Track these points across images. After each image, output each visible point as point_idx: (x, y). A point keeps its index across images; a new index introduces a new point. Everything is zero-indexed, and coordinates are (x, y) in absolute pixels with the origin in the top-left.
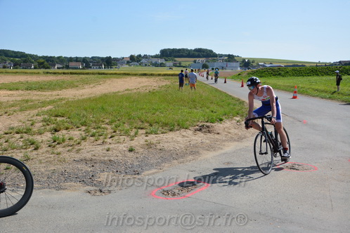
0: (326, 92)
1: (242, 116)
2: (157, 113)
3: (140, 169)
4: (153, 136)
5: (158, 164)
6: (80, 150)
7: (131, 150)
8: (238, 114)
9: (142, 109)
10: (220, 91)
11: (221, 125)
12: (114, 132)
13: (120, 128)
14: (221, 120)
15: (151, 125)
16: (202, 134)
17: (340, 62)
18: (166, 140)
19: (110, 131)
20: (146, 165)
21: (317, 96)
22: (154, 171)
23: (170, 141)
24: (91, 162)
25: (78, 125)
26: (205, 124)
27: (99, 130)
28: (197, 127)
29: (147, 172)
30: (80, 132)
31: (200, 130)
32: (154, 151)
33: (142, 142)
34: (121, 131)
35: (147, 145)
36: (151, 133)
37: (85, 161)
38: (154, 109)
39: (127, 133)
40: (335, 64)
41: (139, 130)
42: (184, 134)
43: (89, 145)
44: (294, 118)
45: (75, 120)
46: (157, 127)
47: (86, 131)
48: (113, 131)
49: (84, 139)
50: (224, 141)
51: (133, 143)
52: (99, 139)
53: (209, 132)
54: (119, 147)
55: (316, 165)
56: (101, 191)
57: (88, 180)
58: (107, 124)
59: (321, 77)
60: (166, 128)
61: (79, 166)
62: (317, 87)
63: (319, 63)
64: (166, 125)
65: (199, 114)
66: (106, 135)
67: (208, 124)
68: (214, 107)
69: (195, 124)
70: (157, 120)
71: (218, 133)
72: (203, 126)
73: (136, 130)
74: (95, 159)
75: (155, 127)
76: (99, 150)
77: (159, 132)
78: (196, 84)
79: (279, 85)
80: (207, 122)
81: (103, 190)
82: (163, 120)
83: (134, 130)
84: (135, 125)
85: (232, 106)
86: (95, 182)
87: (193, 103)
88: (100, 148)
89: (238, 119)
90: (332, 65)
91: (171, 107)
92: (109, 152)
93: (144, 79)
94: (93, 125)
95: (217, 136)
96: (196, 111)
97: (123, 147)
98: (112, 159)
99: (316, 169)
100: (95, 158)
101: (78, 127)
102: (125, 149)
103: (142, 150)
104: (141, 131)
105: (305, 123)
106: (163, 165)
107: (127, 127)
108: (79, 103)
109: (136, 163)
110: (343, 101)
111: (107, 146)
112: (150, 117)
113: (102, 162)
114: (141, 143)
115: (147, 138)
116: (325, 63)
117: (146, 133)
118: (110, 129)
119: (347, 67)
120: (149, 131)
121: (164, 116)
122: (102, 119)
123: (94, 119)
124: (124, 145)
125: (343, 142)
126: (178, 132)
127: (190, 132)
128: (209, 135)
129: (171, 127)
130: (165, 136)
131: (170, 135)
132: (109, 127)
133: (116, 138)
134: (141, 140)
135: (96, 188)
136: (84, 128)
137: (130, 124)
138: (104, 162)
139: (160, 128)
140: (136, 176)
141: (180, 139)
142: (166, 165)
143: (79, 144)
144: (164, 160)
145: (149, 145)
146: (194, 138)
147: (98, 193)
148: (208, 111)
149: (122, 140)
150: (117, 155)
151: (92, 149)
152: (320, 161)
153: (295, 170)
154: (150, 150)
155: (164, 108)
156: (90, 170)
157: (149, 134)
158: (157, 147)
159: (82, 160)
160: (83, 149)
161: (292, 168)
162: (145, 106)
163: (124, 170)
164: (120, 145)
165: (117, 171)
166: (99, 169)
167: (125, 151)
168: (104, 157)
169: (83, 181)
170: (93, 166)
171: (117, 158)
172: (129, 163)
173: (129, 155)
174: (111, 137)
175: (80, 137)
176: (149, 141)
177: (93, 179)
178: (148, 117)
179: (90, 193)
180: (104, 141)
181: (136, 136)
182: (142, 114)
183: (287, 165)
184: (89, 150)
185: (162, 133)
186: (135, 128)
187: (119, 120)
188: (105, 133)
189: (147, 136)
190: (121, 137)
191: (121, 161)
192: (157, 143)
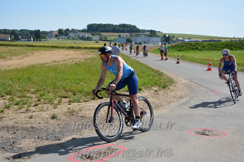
1: (160, 86)
2: (82, 83)
3: (61, 135)
4: (76, 104)
6: (2, 118)
7: (53, 118)
8: (156, 84)
9: (67, 79)
10: (142, 64)
11: (140, 94)
12: (39, 100)
13: (44, 97)
14: (140, 90)
15: (74, 94)
18: (88, 108)
20: (67, 131)
23: (91, 108)
24: (14, 129)
25: (3, 94)
27: (24, 99)
30: (4, 101)
32: (75, 118)
34: (45, 99)
35: (70, 112)
36: (74, 102)
37: (7, 128)
38: (78, 79)
39: (51, 102)
41: (63, 99)
43: (13, 113)
44: (207, 88)
46: (80, 95)
47: (11, 100)
48: (37, 99)
49: (8, 107)
51: (56, 111)
52: (23, 107)
54: (42, 115)
55: (225, 131)
56: (20, 157)
57: (9, 147)
58: (32, 93)
60: (89, 97)
61: (1, 134)
63: (234, 38)
64: (89, 94)
66: (31, 103)
70: (80, 90)
73: (59, 99)
74: (17, 127)
75: (78, 95)
76: (22, 118)
77: (81, 101)
79: (196, 58)
81: (23, 156)
82: (86, 89)
83: (57, 99)
84: (59, 94)
85: (151, 77)
86: (15, 149)
88: (23, 116)
89: (155, 89)
92: (32, 119)
94: (19, 94)
97: (46, 115)
98: (34, 126)
99: (225, 134)
100: (17, 125)
101: (2, 96)
102: (48, 116)
103: (64, 117)
104: (64, 100)
105: (217, 93)
106: (83, 131)
107: (51, 95)
108: (5, 73)
109: (57, 130)
111: (29, 114)
112: (74, 87)
113: (23, 129)
114: (64, 110)
115: (69, 106)
116: (240, 39)
117: (70, 101)
118: (34, 98)
120: (72, 100)
121: (88, 86)
124: (47, 112)
132: (33, 96)
133: (40, 106)
134: (64, 107)
136: (8, 97)
137: (55, 93)
138: (26, 129)
139: (83, 97)
140: (57, 142)
143: (2, 112)
149: (45, 108)
150: (40, 122)
151: (15, 117)
152: (230, 127)
153: (205, 136)
154: (72, 117)
155: (88, 79)
156: (11, 137)
157: (72, 102)
158: (79, 114)
159: (3, 128)
160: (5, 117)
161: (203, 134)
162: (70, 77)
163: (45, 136)
164: (43, 113)
165: (39, 138)
166: (21, 136)
167: (47, 118)
168: (27, 124)
169: (3, 148)
170: (15, 133)
171: (39, 125)
172: (51, 130)
173: (51, 122)
174: (35, 106)
175: (3, 105)
176: (71, 109)
177: (14, 146)
178: (72, 87)
179: (9, 159)
180: (27, 109)
181: (59, 105)
182: (67, 83)
183: (198, 131)
184: (12, 118)
185: (84, 102)
186: (59, 97)
187: (44, 90)
188: (30, 101)
189: (70, 104)
190: (45, 105)
191: (43, 128)
192: (79, 111)
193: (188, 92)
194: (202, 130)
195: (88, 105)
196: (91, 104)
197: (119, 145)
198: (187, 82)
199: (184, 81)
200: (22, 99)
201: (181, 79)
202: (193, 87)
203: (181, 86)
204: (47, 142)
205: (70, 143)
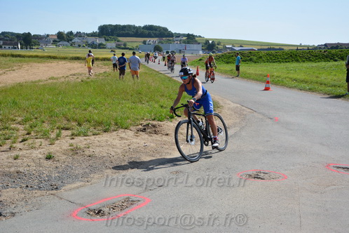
0: (306, 82)
2: (90, 109)
3: (60, 183)
4: (81, 138)
5: (85, 175)
7: (49, 158)
9: (69, 103)
11: (172, 124)
12: (28, 134)
13: (36, 129)
14: (172, 117)
15: (80, 125)
16: (146, 136)
17: (326, 45)
18: (98, 144)
19: (23, 132)
20: (69, 177)
21: (295, 87)
22: (78, 184)
23: (104, 144)
26: (151, 122)
27: (6, 131)
28: (140, 127)
29: (68, 186)
31: (144, 130)
32: (80, 158)
33: (66, 146)
34: (37, 132)
35: (72, 150)
36: (78, 135)
38: (86, 103)
39: (45, 136)
40: (319, 47)
41: (63, 131)
42: (123, 135)
48: (26, 132)
51: (53, 149)
52: (5, 144)
53: (156, 133)
54: (31, 155)
55: (285, 173)
56: (1, 214)
58: (19, 123)
59: (302, 64)
60: (100, 128)
62: (295, 76)
63: (301, 45)
64: (100, 124)
65: (144, 111)
66: (16, 138)
67: (154, 123)
68: (164, 101)
69: (138, 122)
70: (88, 117)
71: (167, 135)
72: (148, 125)
73: (58, 131)
75: (85, 125)
76: (3, 159)
77: (89, 133)
79: (249, 73)
80: (154, 120)
81: (4, 213)
82: (96, 117)
83: (55, 131)
84: (58, 124)
87: (139, 97)
90: (315, 48)
91: (109, 100)
92: (17, 161)
95: (165, 138)
96: (140, 105)
97: (37, 154)
98: (21, 169)
99: (285, 177)
102: (40, 156)
103: (64, 157)
104: (64, 133)
105: (276, 121)
106: (92, 176)
107: (46, 126)
109: (55, 175)
110: (325, 94)
111: (14, 154)
112: (79, 114)
114: (64, 148)
115: (72, 141)
116: (308, 46)
117: (73, 135)
118: (22, 130)
119: (333, 51)
120: (75, 132)
121: (98, 113)
122: (12, 117)
124: (39, 150)
125: (321, 144)
126: (115, 133)
127: (130, 133)
128: (155, 137)
129: (105, 127)
130: (97, 138)
132: (21, 127)
133: (30, 141)
134: (64, 143)
137: (52, 123)
138: (9, 175)
139: (92, 129)
140: (54, 192)
141: (117, 142)
142: (96, 176)
144: (93, 169)
145: (75, 151)
146: (135, 140)
148: (156, 106)
149: (37, 145)
150: (29, 164)
152: (292, 168)
153: (259, 180)
154: (75, 157)
155: (100, 102)
157: (76, 136)
158: (86, 153)
161: (257, 177)
162: (74, 100)
163: (36, 184)
164: (35, 151)
165: (27, 186)
166: (1, 185)
167: (40, 158)
168: (10, 167)
171: (28, 168)
172: (45, 175)
173: (45, 165)
174: (22, 141)
176: (75, 146)
178: (76, 114)
180: (11, 146)
181: (58, 139)
182: (69, 109)
183: (250, 173)
185: (94, 135)
186: (58, 128)
187: (36, 118)
188: (15, 135)
189: (73, 139)
190: (37, 140)
191: (34, 172)
192: (85, 148)
193: (238, 121)
194: (255, 173)
195: (99, 139)
196: (103, 138)
197: (142, 195)
198: (237, 107)
199: (233, 105)
200: (4, 132)
201: (228, 102)
202: (245, 113)
203: (228, 112)
204: (39, 193)
205: (73, 192)
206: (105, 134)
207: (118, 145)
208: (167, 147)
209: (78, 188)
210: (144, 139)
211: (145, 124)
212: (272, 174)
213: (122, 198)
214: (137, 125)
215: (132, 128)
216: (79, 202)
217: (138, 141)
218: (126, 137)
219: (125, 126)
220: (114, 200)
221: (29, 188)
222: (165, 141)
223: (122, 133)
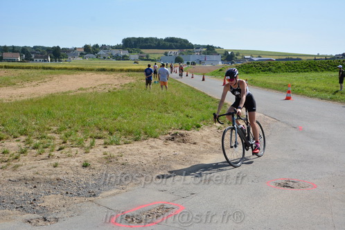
0: (327, 92)
1: (224, 121)
2: (119, 118)
3: (97, 190)
4: (114, 147)
6: (18, 166)
7: (85, 166)
9: (100, 113)
10: (197, 91)
11: (199, 133)
12: (64, 143)
13: (71, 138)
14: (198, 127)
15: (111, 134)
16: (175, 145)
17: (343, 55)
18: (130, 152)
19: (58, 141)
21: (315, 97)
22: (114, 191)
23: (135, 153)
24: (33, 182)
25: (16, 134)
26: (179, 131)
27: (44, 140)
28: (169, 136)
29: (105, 193)
30: (19, 143)
31: (173, 139)
32: (114, 166)
33: (100, 155)
34: (72, 141)
35: (106, 158)
36: (111, 144)
37: (25, 180)
38: (115, 113)
39: (80, 144)
40: (337, 57)
41: (96, 140)
42: (153, 144)
43: (31, 160)
44: (287, 124)
45: (12, 128)
47: (28, 142)
48: (62, 141)
49: (23, 152)
50: (202, 152)
51: (89, 157)
52: (44, 152)
53: (184, 141)
54: (69, 162)
55: (314, 182)
56: (45, 219)
57: (29, 205)
58: (55, 132)
59: (320, 74)
60: (130, 137)
61: (16, 188)
62: (315, 86)
63: (318, 55)
64: (130, 133)
65: (171, 120)
66: (54, 146)
67: (182, 132)
68: (189, 111)
69: (166, 132)
70: (118, 127)
71: (195, 143)
72: (176, 134)
73: (92, 140)
74: (38, 178)
75: (117, 135)
76: (43, 166)
77: (121, 142)
78: (168, 82)
79: (269, 83)
80: (181, 129)
81: (48, 218)
82: (126, 127)
83: (89, 140)
84: (91, 133)
86: (37, 208)
87: (164, 106)
88: (45, 163)
89: (219, 125)
90: (333, 58)
91: (136, 110)
92: (57, 169)
93: (102, 76)
94: (37, 134)
95: (193, 147)
96: (167, 115)
97: (74, 162)
98: (61, 177)
99: (315, 187)
100: (38, 176)
101: (15, 137)
102: (77, 164)
103: (99, 165)
104: (98, 142)
105: (300, 130)
107: (80, 135)
108: (18, 106)
109: (92, 182)
111: (54, 161)
112: (110, 123)
115: (105, 150)
116: (326, 56)
117: (105, 144)
118: (58, 139)
120: (108, 141)
121: (128, 122)
122: (47, 126)
123: (36, 127)
124: (76, 159)
126: (145, 142)
127: (159, 142)
128: (183, 145)
129: (136, 136)
130: (129, 147)
131: (135, 146)
132: (57, 136)
133: (66, 150)
134: (98, 152)
135: (39, 216)
136: (23, 138)
137: (84, 132)
138: (50, 182)
139: (123, 138)
140: (92, 198)
141: (147, 150)
143: (16, 158)
146: (164, 149)
147: (41, 222)
148: (182, 115)
149: (74, 153)
150: (68, 172)
151: (35, 165)
152: (320, 177)
153: (289, 188)
154: (110, 165)
155: (128, 112)
156: (31, 192)
157: (109, 144)
158: (119, 161)
159: (20, 180)
160: (22, 165)
161: (286, 186)
162: (103, 110)
163: (76, 191)
164: (72, 160)
165: (67, 193)
166: (44, 191)
167: (77, 166)
168: (50, 175)
169: (22, 207)
170: (35, 187)
171: (67, 176)
172: (83, 183)
173: (82, 172)
174: (59, 150)
175: (18, 150)
176: (109, 154)
177: (35, 204)
178: (107, 124)
179: (30, 222)
180: (50, 155)
181: (92, 148)
182: (100, 119)
183: (279, 181)
184: (30, 167)
185: (125, 144)
186: (91, 137)
187: (70, 128)
188: (52, 144)
189: (106, 147)
190: (73, 149)
191: (72, 179)
192: (118, 156)
194: (284, 181)
196: (134, 147)
197: (176, 202)
198: (260, 116)
200: (42, 141)
202: (268, 122)
204: (78, 199)
205: (110, 199)
206: (136, 143)
207: (149, 154)
208: (196, 155)
209: (114, 195)
210: (173, 148)
211: (173, 133)
212: (301, 183)
213: (157, 205)
214: (166, 134)
215: (160, 137)
216: (117, 209)
217: (168, 150)
218: (156, 146)
219: (154, 134)
220: (150, 208)
221: (69, 194)
222: (193, 150)
223: (151, 142)
